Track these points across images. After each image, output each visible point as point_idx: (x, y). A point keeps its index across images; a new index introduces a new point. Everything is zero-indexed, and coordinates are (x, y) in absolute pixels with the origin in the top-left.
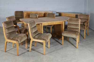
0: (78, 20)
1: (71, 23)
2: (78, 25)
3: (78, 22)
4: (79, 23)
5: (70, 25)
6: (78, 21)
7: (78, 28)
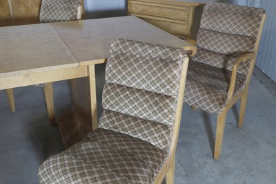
0: (166, 65)
1: (124, 83)
2: (166, 106)
3: (169, 82)
4: (173, 87)
5: (118, 95)
6: (170, 71)
7: (165, 127)
